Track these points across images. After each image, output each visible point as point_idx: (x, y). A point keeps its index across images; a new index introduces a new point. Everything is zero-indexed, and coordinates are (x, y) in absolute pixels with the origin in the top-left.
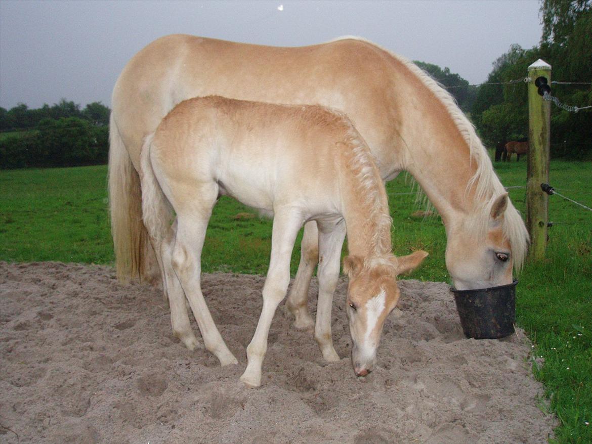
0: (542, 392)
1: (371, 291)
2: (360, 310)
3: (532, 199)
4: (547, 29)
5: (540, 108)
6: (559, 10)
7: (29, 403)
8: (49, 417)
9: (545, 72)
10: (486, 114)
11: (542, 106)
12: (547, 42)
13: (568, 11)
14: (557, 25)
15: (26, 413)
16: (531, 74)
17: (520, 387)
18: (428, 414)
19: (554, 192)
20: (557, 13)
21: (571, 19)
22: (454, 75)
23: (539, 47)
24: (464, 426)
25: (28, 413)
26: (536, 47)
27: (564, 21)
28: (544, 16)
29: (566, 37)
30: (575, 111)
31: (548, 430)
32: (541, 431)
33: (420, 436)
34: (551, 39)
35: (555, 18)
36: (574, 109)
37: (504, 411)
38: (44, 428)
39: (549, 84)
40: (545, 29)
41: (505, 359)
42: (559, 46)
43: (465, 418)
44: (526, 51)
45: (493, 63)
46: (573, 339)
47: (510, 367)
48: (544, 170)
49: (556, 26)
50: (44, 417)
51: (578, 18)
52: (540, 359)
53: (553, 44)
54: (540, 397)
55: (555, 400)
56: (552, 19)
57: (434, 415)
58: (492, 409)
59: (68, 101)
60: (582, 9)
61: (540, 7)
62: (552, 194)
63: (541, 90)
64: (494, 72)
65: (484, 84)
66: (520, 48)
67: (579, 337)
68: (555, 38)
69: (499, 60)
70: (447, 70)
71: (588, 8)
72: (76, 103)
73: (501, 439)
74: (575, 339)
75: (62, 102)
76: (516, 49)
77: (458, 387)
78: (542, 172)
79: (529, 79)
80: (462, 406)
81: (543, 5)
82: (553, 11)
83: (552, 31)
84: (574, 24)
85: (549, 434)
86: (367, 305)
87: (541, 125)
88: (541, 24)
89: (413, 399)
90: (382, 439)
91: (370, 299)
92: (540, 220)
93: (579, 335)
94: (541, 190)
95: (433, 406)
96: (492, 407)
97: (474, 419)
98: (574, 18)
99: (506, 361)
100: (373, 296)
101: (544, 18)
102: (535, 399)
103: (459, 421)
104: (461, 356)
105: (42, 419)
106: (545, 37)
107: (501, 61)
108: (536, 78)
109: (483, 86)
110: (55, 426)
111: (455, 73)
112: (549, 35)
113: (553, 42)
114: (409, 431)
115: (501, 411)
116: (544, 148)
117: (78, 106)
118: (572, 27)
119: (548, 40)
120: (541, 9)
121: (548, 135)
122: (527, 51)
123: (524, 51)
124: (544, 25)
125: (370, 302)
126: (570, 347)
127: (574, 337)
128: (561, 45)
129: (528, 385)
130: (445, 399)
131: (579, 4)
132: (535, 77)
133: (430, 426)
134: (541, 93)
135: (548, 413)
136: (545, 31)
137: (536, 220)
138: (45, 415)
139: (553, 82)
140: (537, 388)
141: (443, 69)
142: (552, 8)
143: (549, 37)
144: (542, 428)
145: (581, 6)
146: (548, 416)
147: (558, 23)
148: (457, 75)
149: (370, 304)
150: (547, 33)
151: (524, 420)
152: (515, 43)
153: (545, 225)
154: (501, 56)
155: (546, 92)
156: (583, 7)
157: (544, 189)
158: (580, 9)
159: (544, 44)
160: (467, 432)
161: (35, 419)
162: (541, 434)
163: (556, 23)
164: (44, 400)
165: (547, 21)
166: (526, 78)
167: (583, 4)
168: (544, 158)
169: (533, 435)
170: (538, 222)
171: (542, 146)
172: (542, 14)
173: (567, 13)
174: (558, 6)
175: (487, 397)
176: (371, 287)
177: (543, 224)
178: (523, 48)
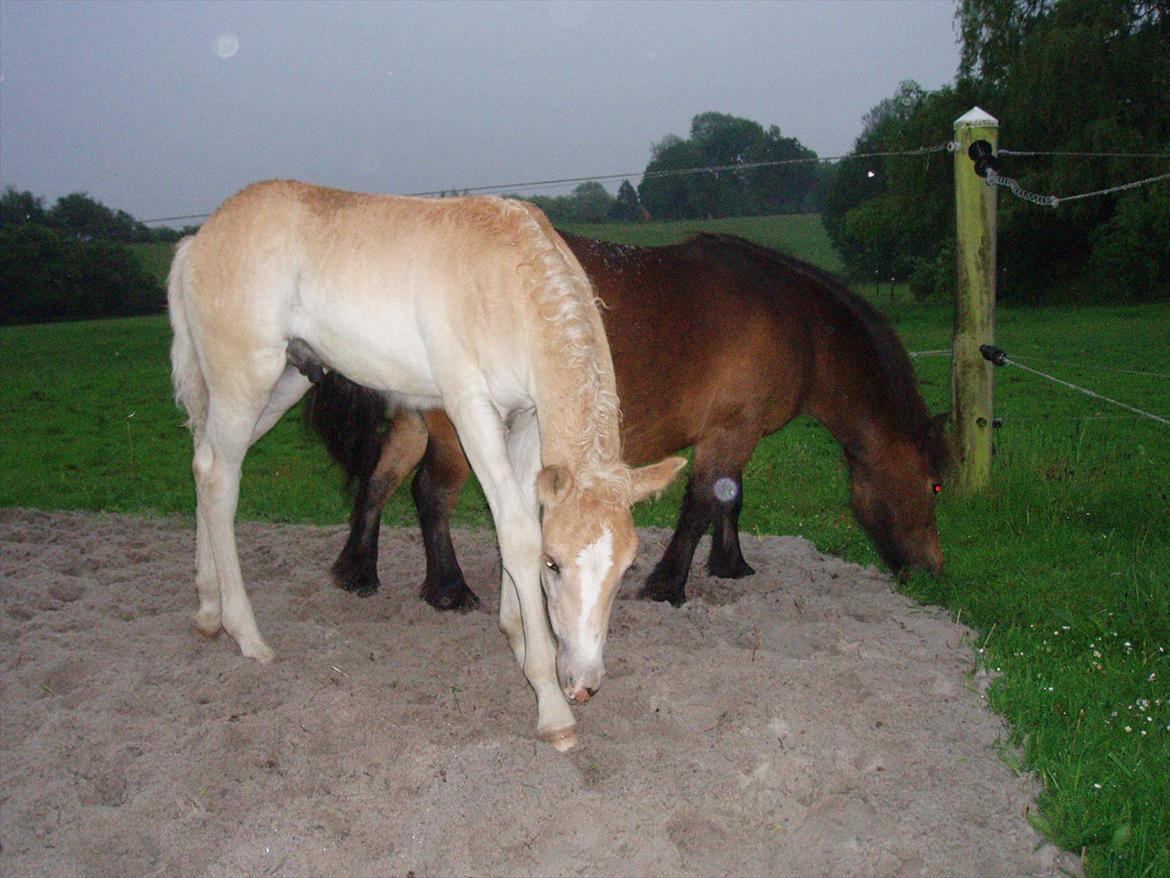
0: (1004, 735)
1: (584, 533)
2: (566, 572)
3: (964, 373)
4: (970, 51)
5: (977, 200)
6: (992, 15)
7: (13, 783)
8: (57, 807)
9: (986, 133)
10: (853, 216)
11: (982, 197)
12: (969, 77)
13: (1010, 16)
14: (987, 44)
15: (8, 802)
16: (959, 135)
17: (963, 726)
18: (797, 779)
19: (1006, 360)
20: (987, 22)
21: (1014, 33)
22: (789, 140)
23: (954, 87)
24: (865, 800)
25: (12, 802)
26: (949, 88)
27: (1001, 37)
28: (964, 27)
29: (1005, 68)
30: (1053, 204)
31: (1023, 801)
32: (1010, 804)
33: (787, 820)
34: (976, 72)
35: (984, 31)
36: (1051, 202)
37: (938, 770)
38: (48, 831)
39: (994, 153)
40: (966, 52)
41: (930, 676)
42: (990, 86)
43: (866, 786)
44: (928, 95)
45: (864, 118)
46: (1054, 636)
47: (941, 691)
48: (985, 319)
49: (986, 46)
50: (45, 810)
51: (1028, 30)
52: (995, 674)
53: (981, 81)
54: (1003, 744)
55: (1034, 747)
56: (978, 32)
57: (808, 781)
58: (915, 766)
59: (20, 190)
60: (1035, 14)
61: (955, 10)
62: (1001, 363)
63: (981, 165)
64: (866, 134)
65: (847, 158)
66: (917, 88)
67: (1064, 631)
68: (985, 70)
69: (875, 112)
70: (776, 130)
71: (1047, 12)
72: (36, 195)
73: (939, 820)
74: (1057, 636)
75: (7, 193)
76: (911, 91)
77: (847, 729)
78: (982, 322)
79: (955, 146)
80: (858, 764)
81: (961, 5)
82: (981, 16)
83: (978, 57)
84: (1021, 43)
85: (1028, 809)
86: (579, 561)
87: (980, 232)
88: (958, 42)
89: (765, 752)
90: (712, 828)
91: (584, 548)
92: (979, 416)
93: (1065, 628)
94: (981, 357)
95: (806, 764)
96: (915, 763)
97: (883, 786)
98: (1021, 32)
99: (933, 679)
100: (589, 543)
101: (963, 30)
102: (993, 747)
103: (856, 791)
104: (850, 673)
105: (42, 812)
106: (965, 67)
107: (879, 114)
108: (969, 143)
109: (845, 162)
110: (72, 825)
111: (792, 138)
112: (972, 64)
113: (981, 78)
114: (765, 811)
115: (932, 771)
116: (986, 277)
117: (39, 200)
118: (1017, 47)
119: (972, 74)
120: (958, 13)
121: (992, 253)
122: (930, 96)
123: (925, 94)
124: (963, 43)
125: (583, 554)
126: (1049, 650)
127: (1056, 633)
128: (996, 83)
129: (978, 722)
130: (826, 752)
131: (1030, 4)
132: (968, 141)
133: (802, 801)
134: (980, 171)
135: (1022, 770)
136: (965, 56)
137: (972, 415)
138: (49, 804)
139: (1000, 151)
140: (995, 726)
141: (766, 128)
142: (979, 12)
143: (973, 68)
144: (1012, 799)
145: (1034, 8)
146: (1023, 777)
147: (990, 41)
148: (795, 139)
149: (584, 558)
150: (968, 59)
151: (978, 784)
152: (908, 79)
153: (988, 424)
154: (879, 104)
155: (989, 171)
156: (1038, 10)
157: (986, 356)
158: (1033, 14)
159: (962, 80)
160: (873, 811)
161: (29, 812)
162: (1012, 809)
163: (987, 40)
164: (41, 776)
165: (970, 37)
166: (951, 143)
167: (1038, 5)
168: (985, 297)
169: (997, 812)
170: (975, 419)
171: (982, 272)
172: (959, 22)
173: (1009, 20)
174: (991, 8)
175: (907, 745)
176: (584, 525)
177: (985, 422)
178: (923, 88)
